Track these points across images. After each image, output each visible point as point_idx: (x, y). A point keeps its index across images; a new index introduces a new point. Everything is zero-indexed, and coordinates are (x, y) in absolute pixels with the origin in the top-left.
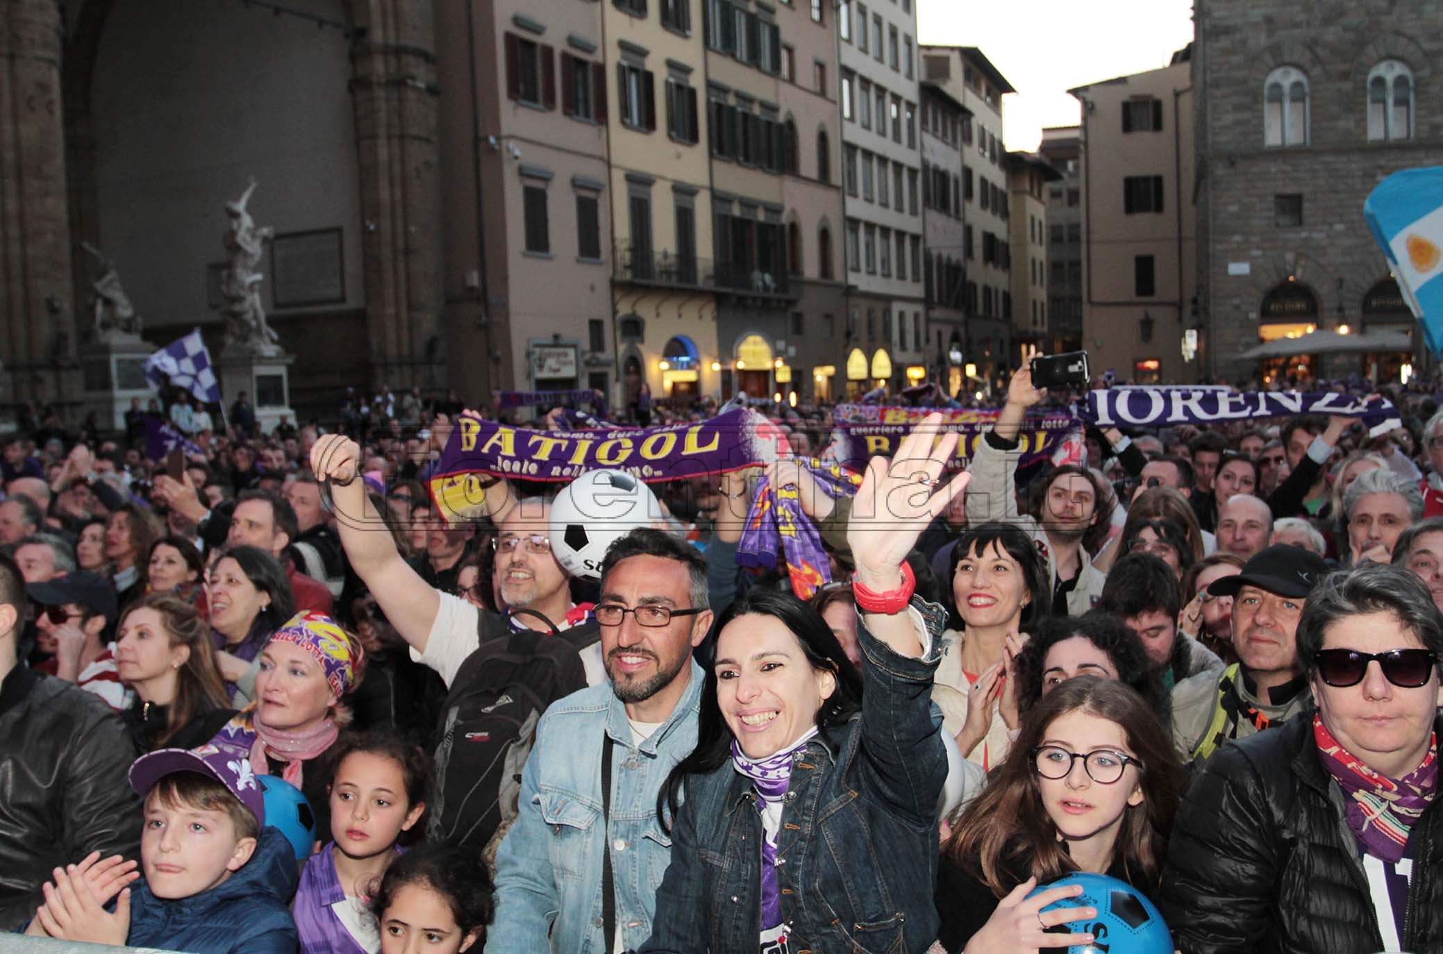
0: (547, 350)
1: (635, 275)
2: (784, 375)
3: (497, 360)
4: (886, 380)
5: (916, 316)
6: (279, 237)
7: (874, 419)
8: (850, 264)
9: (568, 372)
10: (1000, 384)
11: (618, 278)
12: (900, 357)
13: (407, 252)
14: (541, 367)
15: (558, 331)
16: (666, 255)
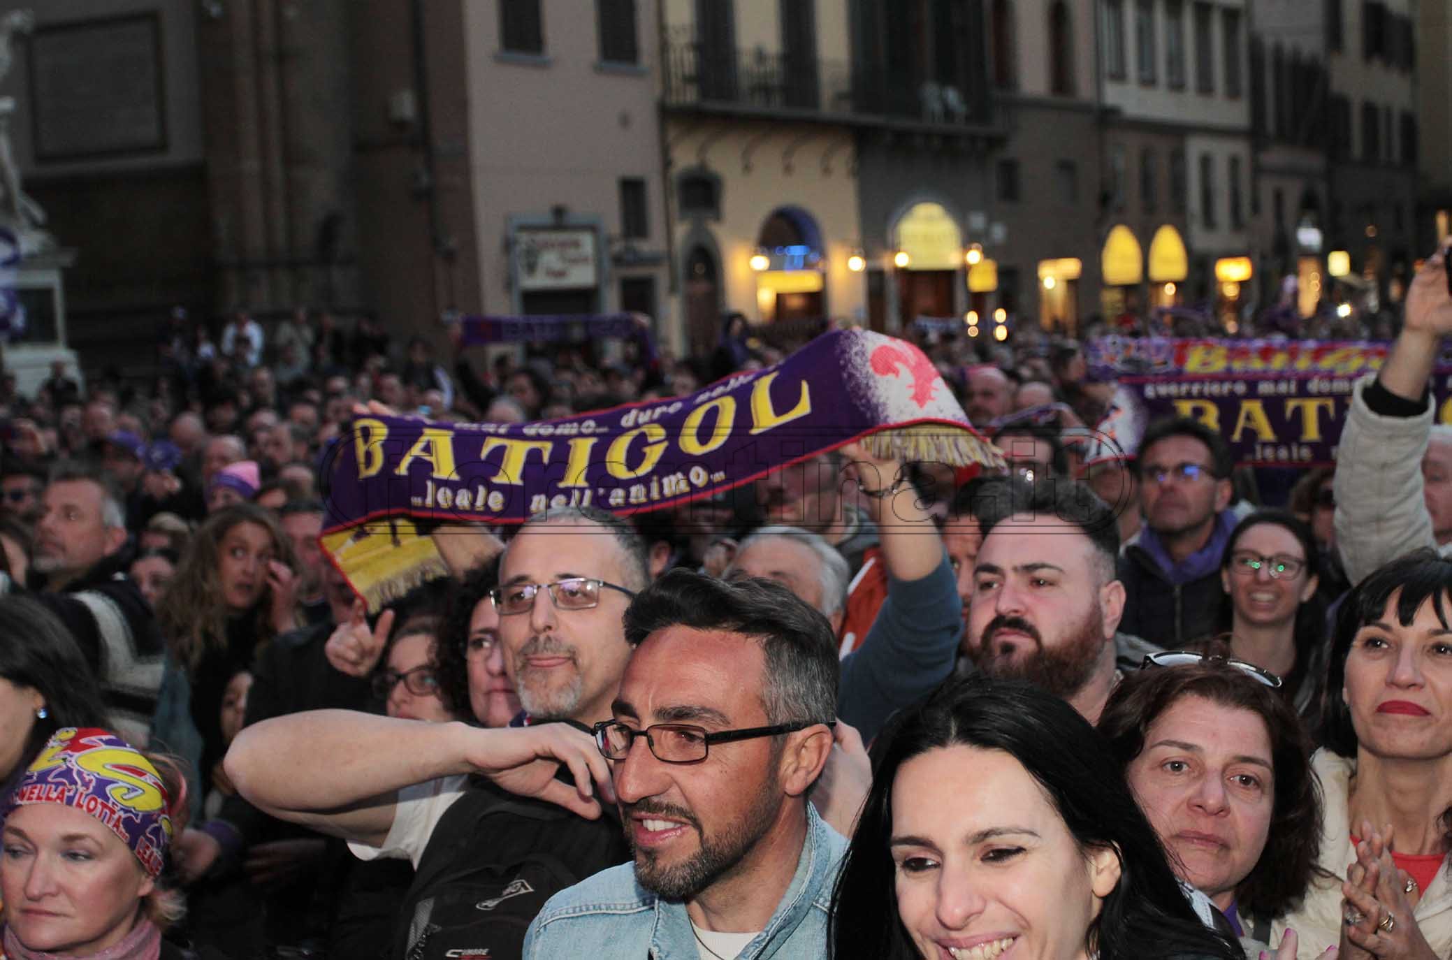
0: (542, 237)
1: (704, 94)
2: (983, 278)
3: (450, 257)
4: (1177, 284)
5: (1234, 162)
6: (44, 30)
7: (1165, 363)
8: (1108, 65)
9: (582, 276)
10: (1394, 291)
11: (674, 100)
12: (1203, 241)
13: (282, 57)
14: (531, 268)
15: (561, 200)
16: (760, 56)
